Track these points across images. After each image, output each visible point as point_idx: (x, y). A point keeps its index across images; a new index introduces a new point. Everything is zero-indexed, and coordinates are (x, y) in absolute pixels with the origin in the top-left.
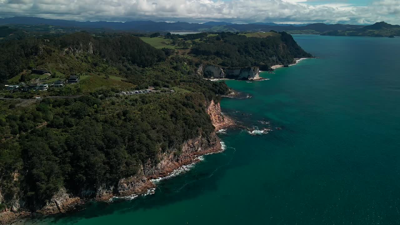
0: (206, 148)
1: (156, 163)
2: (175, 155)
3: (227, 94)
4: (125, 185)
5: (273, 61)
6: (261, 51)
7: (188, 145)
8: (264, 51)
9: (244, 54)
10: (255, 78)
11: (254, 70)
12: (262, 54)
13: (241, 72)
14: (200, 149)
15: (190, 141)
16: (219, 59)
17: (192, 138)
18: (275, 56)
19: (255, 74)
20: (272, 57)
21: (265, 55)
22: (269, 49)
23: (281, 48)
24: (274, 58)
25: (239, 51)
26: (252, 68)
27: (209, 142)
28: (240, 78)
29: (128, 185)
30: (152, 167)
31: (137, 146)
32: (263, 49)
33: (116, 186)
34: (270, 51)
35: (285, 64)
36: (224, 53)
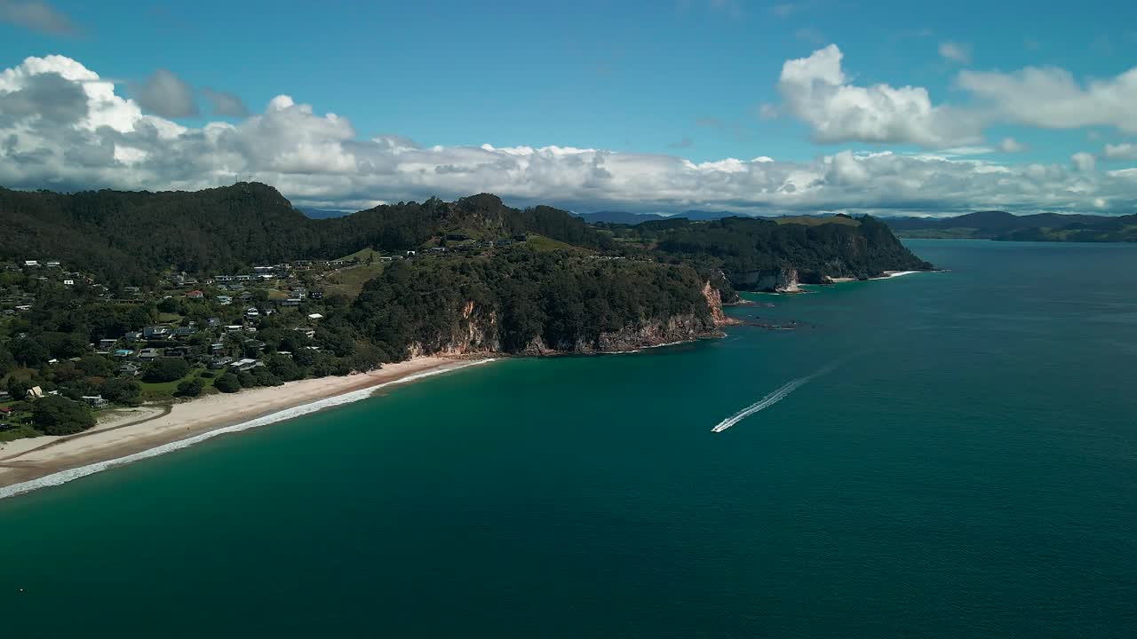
0: (699, 332)
1: (640, 328)
2: (660, 327)
3: (733, 302)
4: (608, 340)
5: (835, 268)
6: (807, 247)
7: (677, 323)
8: (813, 249)
9: (770, 252)
10: (789, 289)
11: (786, 274)
12: (809, 254)
13: (760, 278)
14: (692, 331)
15: (679, 318)
16: (717, 260)
17: (681, 313)
18: (837, 258)
19: (790, 282)
20: (832, 261)
21: (815, 256)
22: (824, 243)
23: (853, 245)
24: (837, 263)
25: (759, 247)
26: (783, 271)
27: (705, 325)
28: (759, 288)
29: (610, 340)
30: (634, 332)
31: (618, 302)
32: (812, 243)
33: (597, 341)
34: (828, 247)
35: (861, 275)
36: (726, 248)
